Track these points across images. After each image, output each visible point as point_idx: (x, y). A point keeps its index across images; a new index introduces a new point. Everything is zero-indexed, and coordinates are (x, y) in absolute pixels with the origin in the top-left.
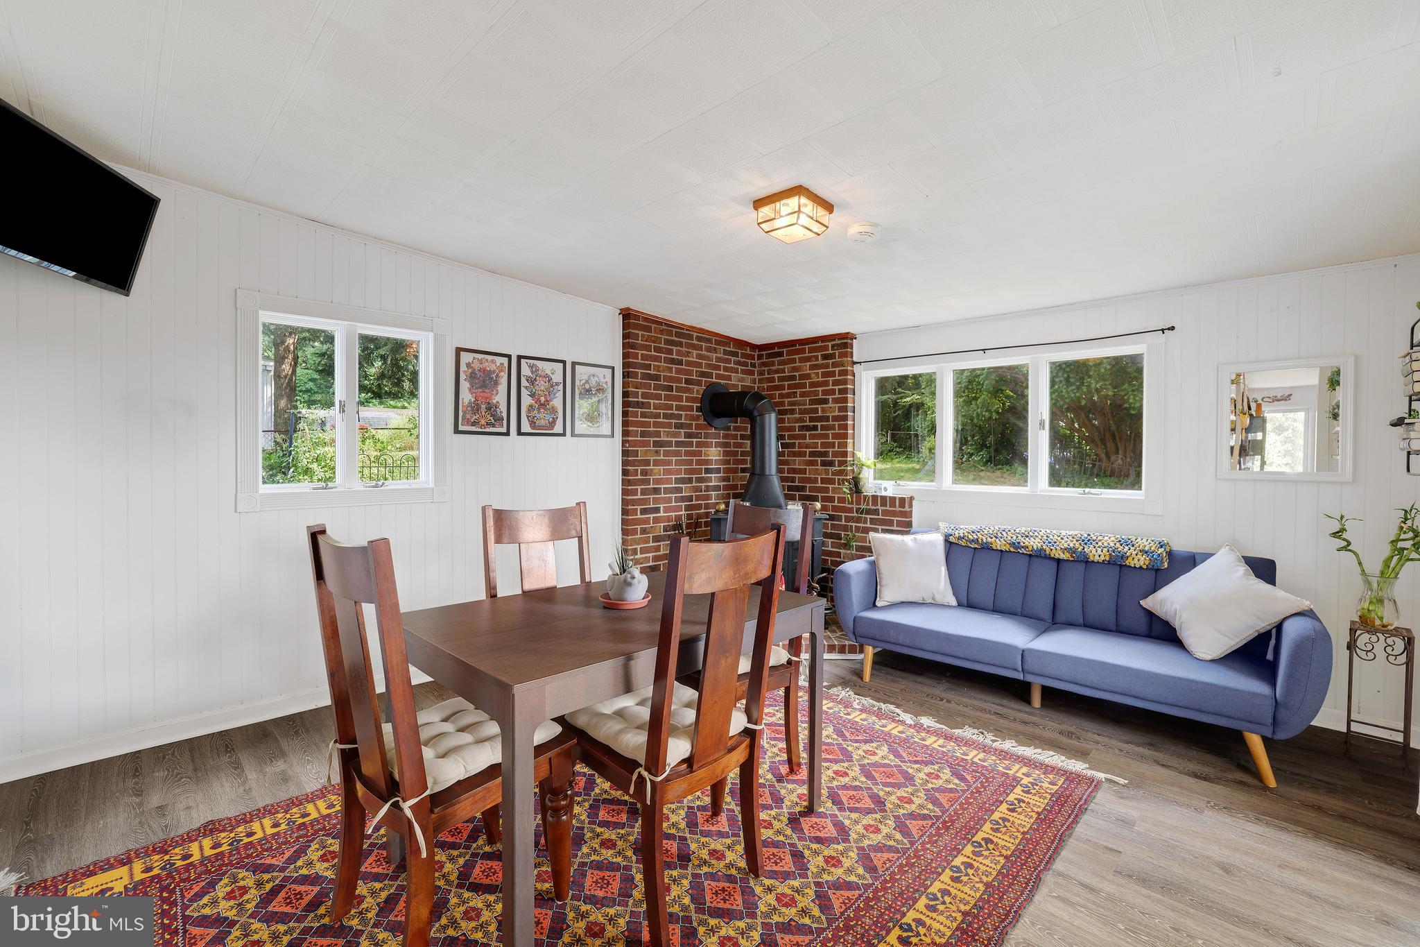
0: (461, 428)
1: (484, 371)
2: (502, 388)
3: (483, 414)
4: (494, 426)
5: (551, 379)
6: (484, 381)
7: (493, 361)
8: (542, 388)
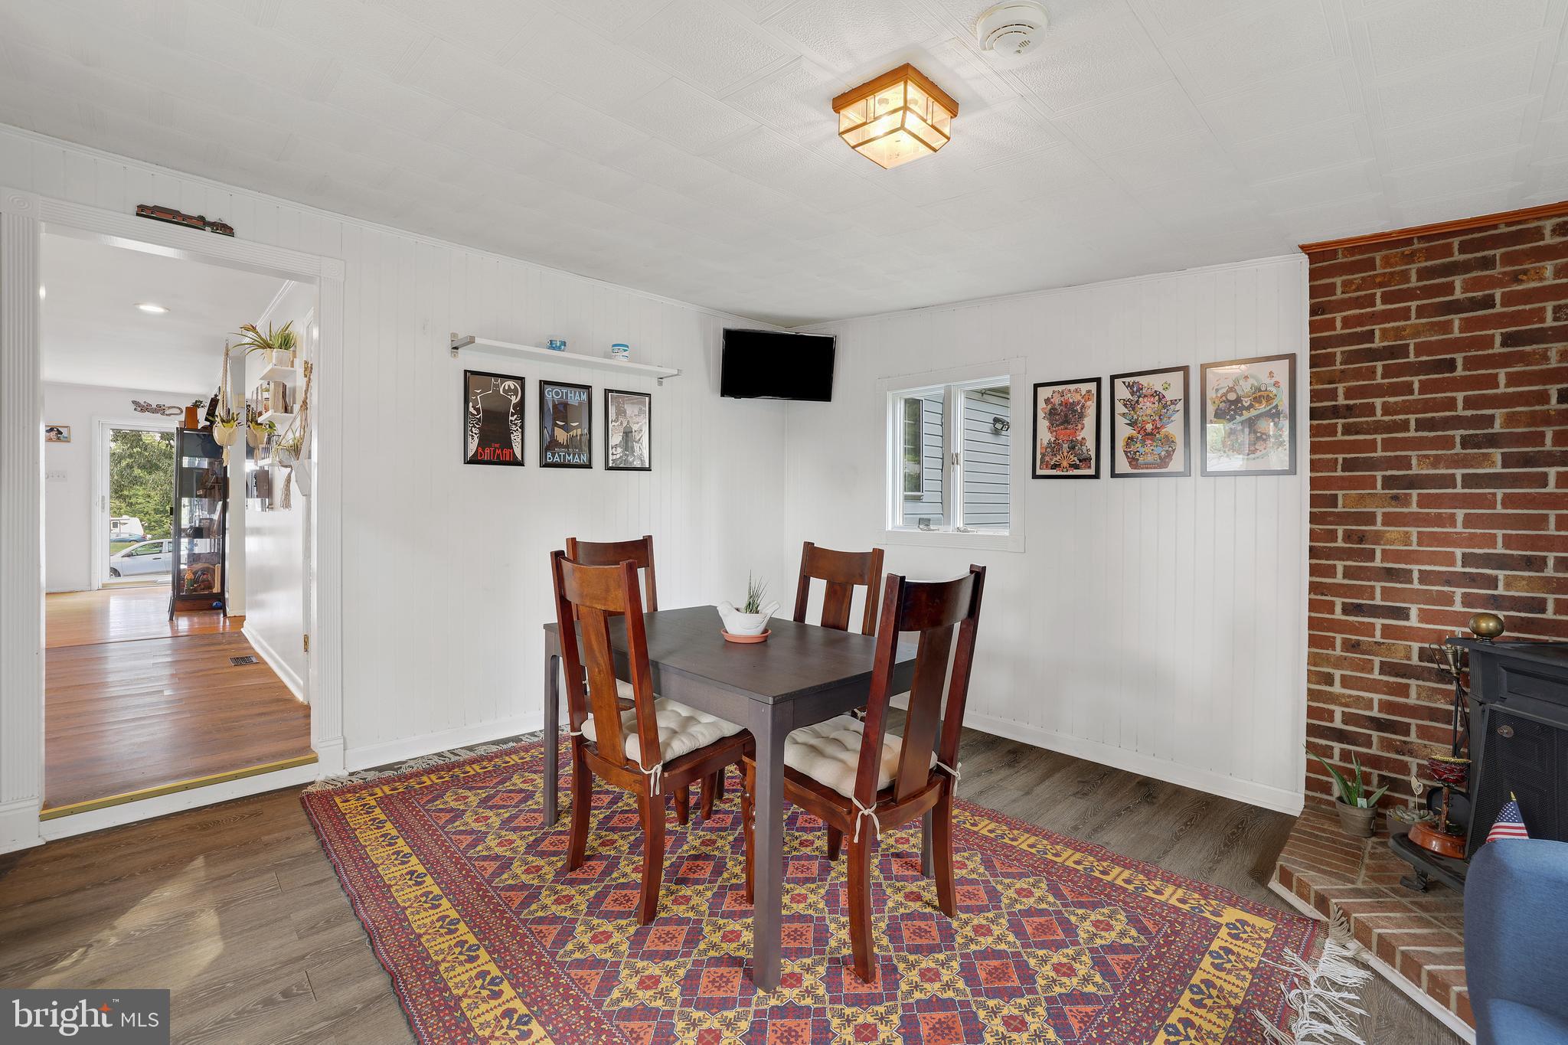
0: (1039, 472)
1: (1066, 404)
2: (1089, 421)
3: (1065, 454)
4: (1077, 467)
5: (1164, 397)
6: (1066, 416)
7: (1076, 391)
8: (1149, 412)
